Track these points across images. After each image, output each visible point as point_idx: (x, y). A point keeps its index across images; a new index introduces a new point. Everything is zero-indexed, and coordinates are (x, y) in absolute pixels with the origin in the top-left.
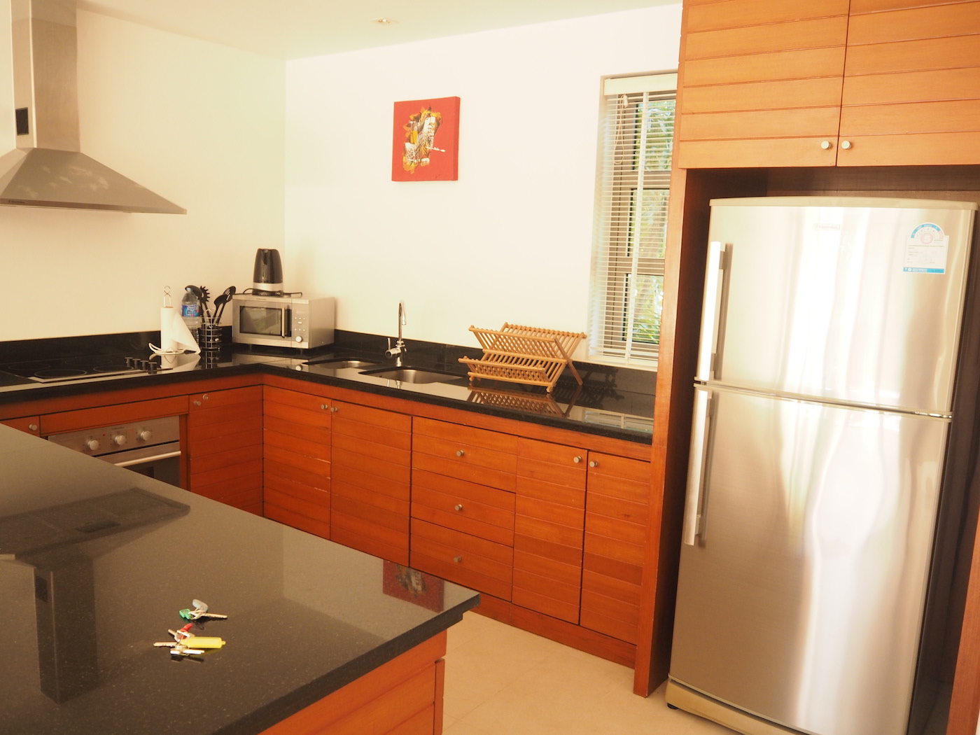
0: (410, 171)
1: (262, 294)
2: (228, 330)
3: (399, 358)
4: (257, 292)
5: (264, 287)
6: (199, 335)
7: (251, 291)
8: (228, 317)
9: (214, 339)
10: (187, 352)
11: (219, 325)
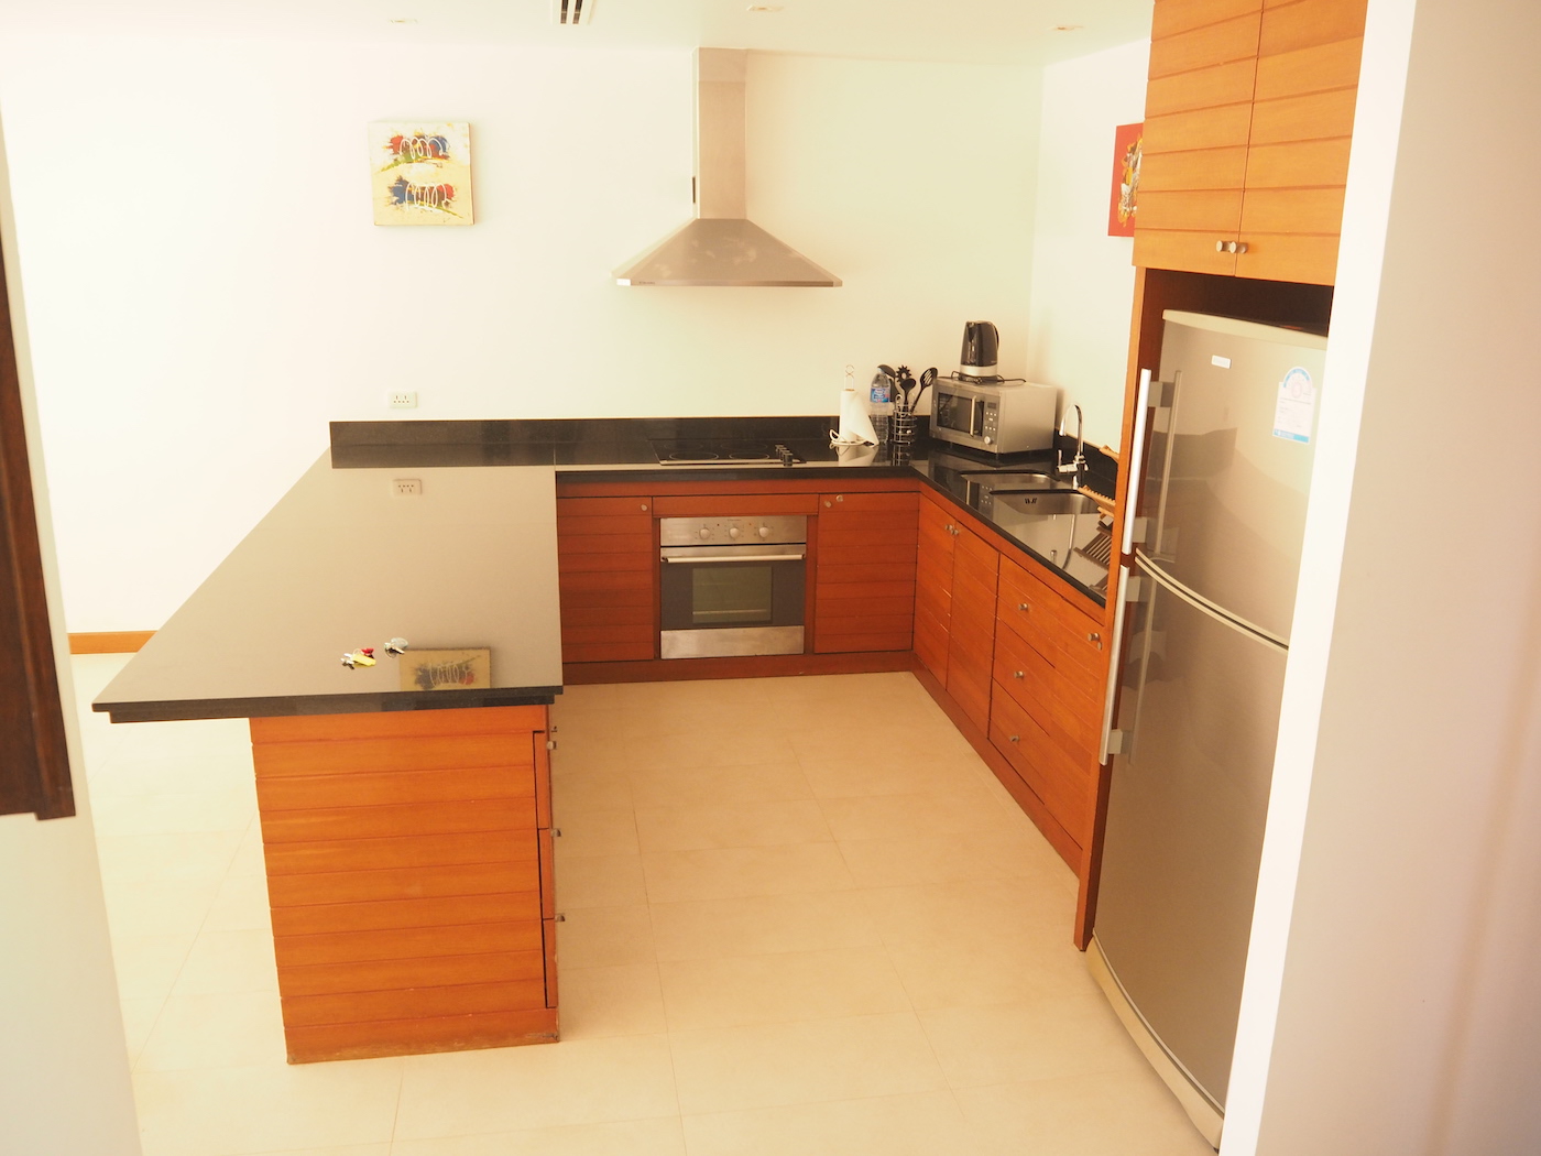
0: (1122, 224)
1: (967, 379)
2: (923, 421)
3: (1075, 478)
4: (962, 377)
5: (972, 371)
6: (884, 425)
7: (956, 375)
8: (925, 404)
9: (905, 431)
10: (867, 444)
11: (915, 414)
